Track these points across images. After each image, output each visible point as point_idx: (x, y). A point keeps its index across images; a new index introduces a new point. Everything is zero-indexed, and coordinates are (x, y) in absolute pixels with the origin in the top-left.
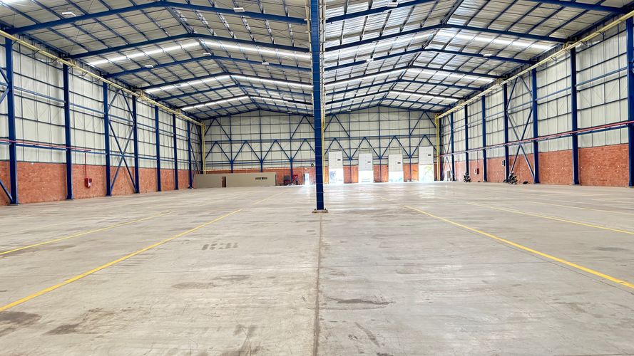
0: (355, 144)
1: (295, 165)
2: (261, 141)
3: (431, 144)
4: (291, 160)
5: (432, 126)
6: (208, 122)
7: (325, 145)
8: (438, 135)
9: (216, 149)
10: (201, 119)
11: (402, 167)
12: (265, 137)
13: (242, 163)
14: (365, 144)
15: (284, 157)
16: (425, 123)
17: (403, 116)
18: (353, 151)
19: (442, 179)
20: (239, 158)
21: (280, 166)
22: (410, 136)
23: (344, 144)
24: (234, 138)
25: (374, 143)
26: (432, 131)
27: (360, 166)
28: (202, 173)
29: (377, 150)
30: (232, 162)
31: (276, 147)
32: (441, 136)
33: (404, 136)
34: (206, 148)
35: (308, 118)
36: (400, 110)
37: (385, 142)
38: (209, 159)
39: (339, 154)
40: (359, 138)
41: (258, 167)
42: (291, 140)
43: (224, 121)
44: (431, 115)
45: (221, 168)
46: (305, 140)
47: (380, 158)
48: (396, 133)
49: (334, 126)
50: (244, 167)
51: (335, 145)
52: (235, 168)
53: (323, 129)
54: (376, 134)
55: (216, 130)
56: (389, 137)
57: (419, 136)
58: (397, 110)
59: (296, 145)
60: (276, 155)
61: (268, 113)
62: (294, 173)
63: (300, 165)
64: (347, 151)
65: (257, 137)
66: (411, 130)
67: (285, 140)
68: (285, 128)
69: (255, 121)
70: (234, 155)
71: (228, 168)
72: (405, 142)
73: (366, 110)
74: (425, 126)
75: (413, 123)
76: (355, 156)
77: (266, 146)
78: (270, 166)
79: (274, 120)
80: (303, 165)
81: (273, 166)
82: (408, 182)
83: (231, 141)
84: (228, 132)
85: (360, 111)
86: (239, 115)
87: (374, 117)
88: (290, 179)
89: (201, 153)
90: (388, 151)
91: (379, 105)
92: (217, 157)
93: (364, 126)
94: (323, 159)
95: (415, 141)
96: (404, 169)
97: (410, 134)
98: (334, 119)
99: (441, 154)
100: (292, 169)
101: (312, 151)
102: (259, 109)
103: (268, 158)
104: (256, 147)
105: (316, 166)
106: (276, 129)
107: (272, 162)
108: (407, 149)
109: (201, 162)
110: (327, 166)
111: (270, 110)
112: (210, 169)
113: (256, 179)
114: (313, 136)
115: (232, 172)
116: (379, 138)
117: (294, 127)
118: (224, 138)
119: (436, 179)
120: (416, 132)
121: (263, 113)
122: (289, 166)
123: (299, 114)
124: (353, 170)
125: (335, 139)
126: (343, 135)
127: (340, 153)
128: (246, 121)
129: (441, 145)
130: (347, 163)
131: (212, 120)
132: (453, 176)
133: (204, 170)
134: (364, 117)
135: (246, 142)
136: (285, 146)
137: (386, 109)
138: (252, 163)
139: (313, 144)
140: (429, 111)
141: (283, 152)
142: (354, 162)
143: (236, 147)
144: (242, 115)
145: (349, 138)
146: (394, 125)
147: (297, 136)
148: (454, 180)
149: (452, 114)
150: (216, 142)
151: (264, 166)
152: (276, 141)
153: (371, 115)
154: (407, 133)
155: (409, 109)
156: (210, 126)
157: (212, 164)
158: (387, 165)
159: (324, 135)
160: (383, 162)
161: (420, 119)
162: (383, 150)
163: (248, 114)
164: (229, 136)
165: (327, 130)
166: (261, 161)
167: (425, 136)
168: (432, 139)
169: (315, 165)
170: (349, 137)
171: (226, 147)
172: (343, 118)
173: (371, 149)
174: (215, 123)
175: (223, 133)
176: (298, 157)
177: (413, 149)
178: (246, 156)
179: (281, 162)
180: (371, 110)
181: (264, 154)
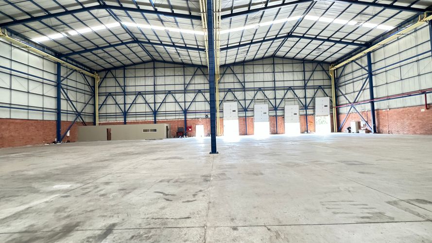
0: (250, 95)
1: (189, 116)
2: (155, 93)
3: (326, 95)
4: (185, 112)
5: (325, 77)
6: (103, 74)
7: (219, 96)
8: (333, 87)
9: (110, 101)
10: (94, 70)
11: (298, 118)
12: (158, 88)
13: (136, 114)
14: (260, 95)
15: (178, 109)
16: (318, 75)
17: (298, 67)
18: (248, 102)
19: (339, 130)
20: (133, 110)
21: (174, 117)
22: (305, 88)
23: (239, 95)
24: (128, 89)
25: (270, 94)
26: (326, 83)
27: (255, 117)
28: (94, 124)
29: (273, 101)
30: (125, 114)
31: (170, 98)
32: (337, 87)
33: (299, 88)
34: (99, 100)
35: (202, 69)
36: (294, 61)
37: (280, 94)
38: (103, 111)
39: (235, 105)
40: (254, 89)
41: (151, 119)
42: (185, 91)
43: (119, 73)
44: (325, 66)
45: (114, 119)
46: (200, 91)
47: (275, 109)
48: (290, 84)
49: (229, 78)
50: (138, 119)
51: (230, 96)
52: (129, 120)
53: (217, 80)
54: (271, 85)
55: (111, 82)
56: (284, 88)
57: (313, 87)
58: (290, 61)
59: (190, 97)
60: (170, 107)
61: (162, 65)
62: (189, 125)
63: (194, 117)
64: (242, 102)
65: (151, 89)
66: (306, 81)
67: (179, 92)
68: (180, 80)
69: (150, 72)
70: (128, 106)
71: (122, 120)
72: (300, 93)
73: (261, 62)
74: (319, 78)
75: (308, 75)
76: (250, 107)
77: (160, 98)
78: (164, 118)
79: (169, 72)
80: (197, 116)
81: (167, 118)
82: (306, 134)
83: (125, 94)
84: (122, 84)
85: (255, 63)
86: (133, 67)
87: (269, 68)
88: (183, 131)
89: (94, 105)
90: (283, 102)
91: (273, 56)
92: (111, 109)
93: (259, 77)
94: (218, 110)
95: (310, 93)
96: (300, 120)
97: (305, 85)
98: (229, 71)
99: (337, 105)
100: (186, 121)
101: (207, 103)
102: (154, 60)
103: (162, 109)
104: (150, 98)
105: (211, 118)
106: (170, 81)
107: (166, 113)
108: (303, 100)
109: (94, 114)
110: (222, 118)
111: (164, 62)
112: (103, 121)
113: (145, 131)
114: (207, 87)
115: (125, 123)
116: (274, 89)
117: (188, 79)
118: (119, 90)
119: (333, 131)
120: (310, 84)
121: (157, 65)
122: (183, 117)
123: (193, 65)
124: (249, 121)
125: (230, 90)
126: (238, 86)
127: (236, 103)
128: (140, 73)
129: (337, 97)
130: (243, 114)
131: (107, 72)
132: (375, 127)
133: (97, 122)
134: (258, 69)
135: (140, 93)
136: (180, 97)
137: (280, 61)
138: (145, 114)
139: (208, 95)
140: (323, 62)
141: (177, 104)
142: (249, 114)
143: (130, 99)
144: (137, 66)
145: (244, 89)
146: (288, 76)
147: (191, 87)
148: (375, 132)
149: (369, 54)
150: (110, 94)
151: (157, 118)
152: (170, 92)
153: (266, 67)
154: (301, 84)
155: (304, 61)
156: (105, 77)
157: (107, 116)
158: (283, 117)
159: (218, 86)
160: (279, 113)
161: (313, 71)
162: (278, 101)
163: (142, 66)
164: (123, 88)
165: (222, 81)
166: (155, 113)
167: (320, 87)
168: (327, 91)
169: (209, 116)
170: (244, 87)
171: (120, 99)
172: (237, 69)
173: (266, 100)
174: (109, 75)
175: (117, 85)
176: (192, 108)
177: (308, 100)
178: (141, 108)
179: (175, 113)
180: (265, 61)
181: (158, 105)
